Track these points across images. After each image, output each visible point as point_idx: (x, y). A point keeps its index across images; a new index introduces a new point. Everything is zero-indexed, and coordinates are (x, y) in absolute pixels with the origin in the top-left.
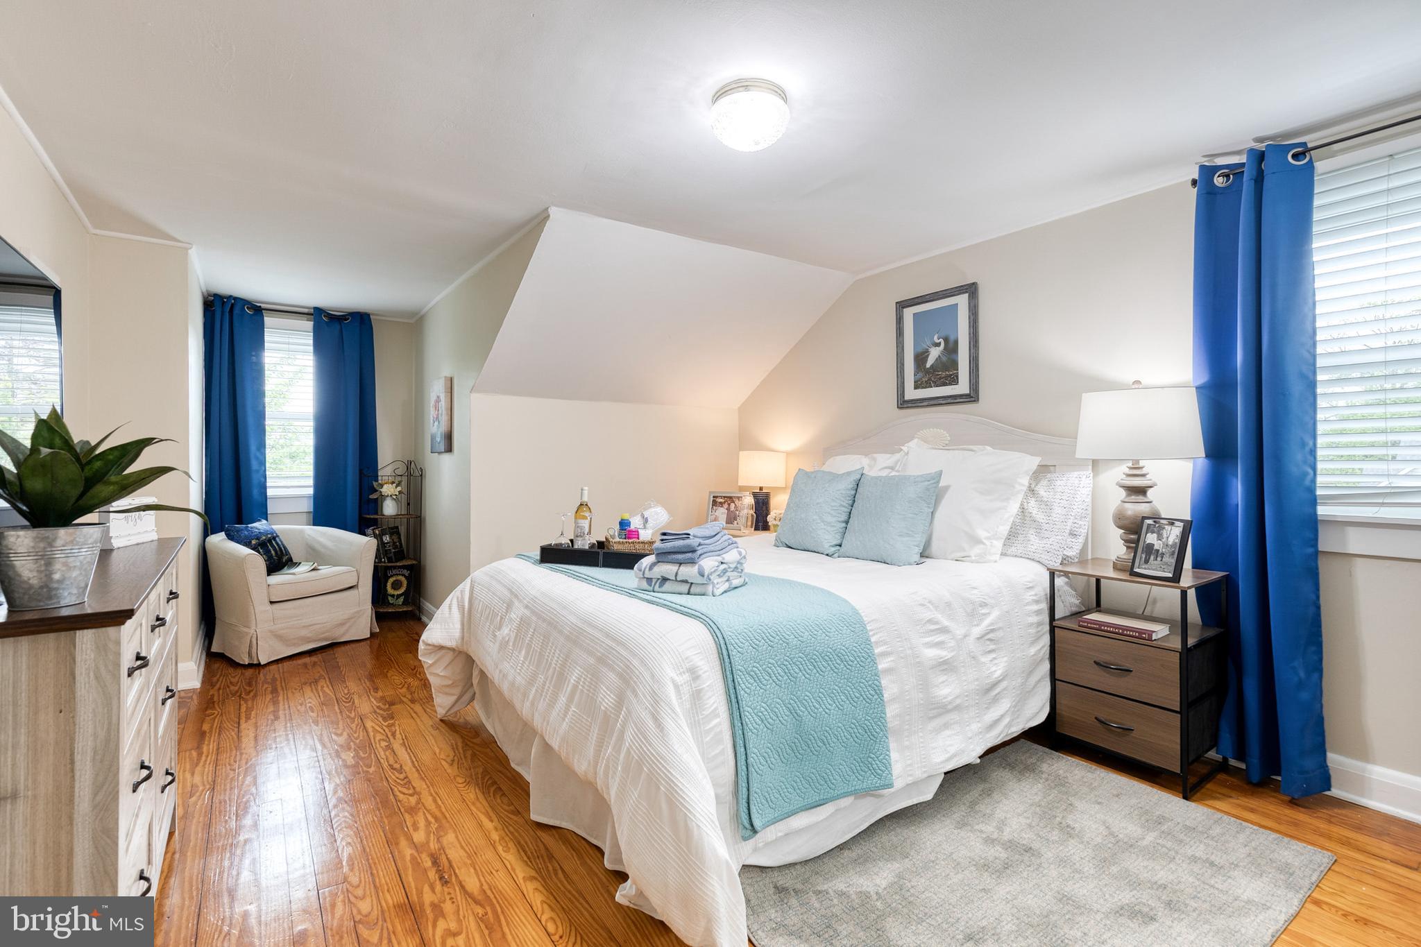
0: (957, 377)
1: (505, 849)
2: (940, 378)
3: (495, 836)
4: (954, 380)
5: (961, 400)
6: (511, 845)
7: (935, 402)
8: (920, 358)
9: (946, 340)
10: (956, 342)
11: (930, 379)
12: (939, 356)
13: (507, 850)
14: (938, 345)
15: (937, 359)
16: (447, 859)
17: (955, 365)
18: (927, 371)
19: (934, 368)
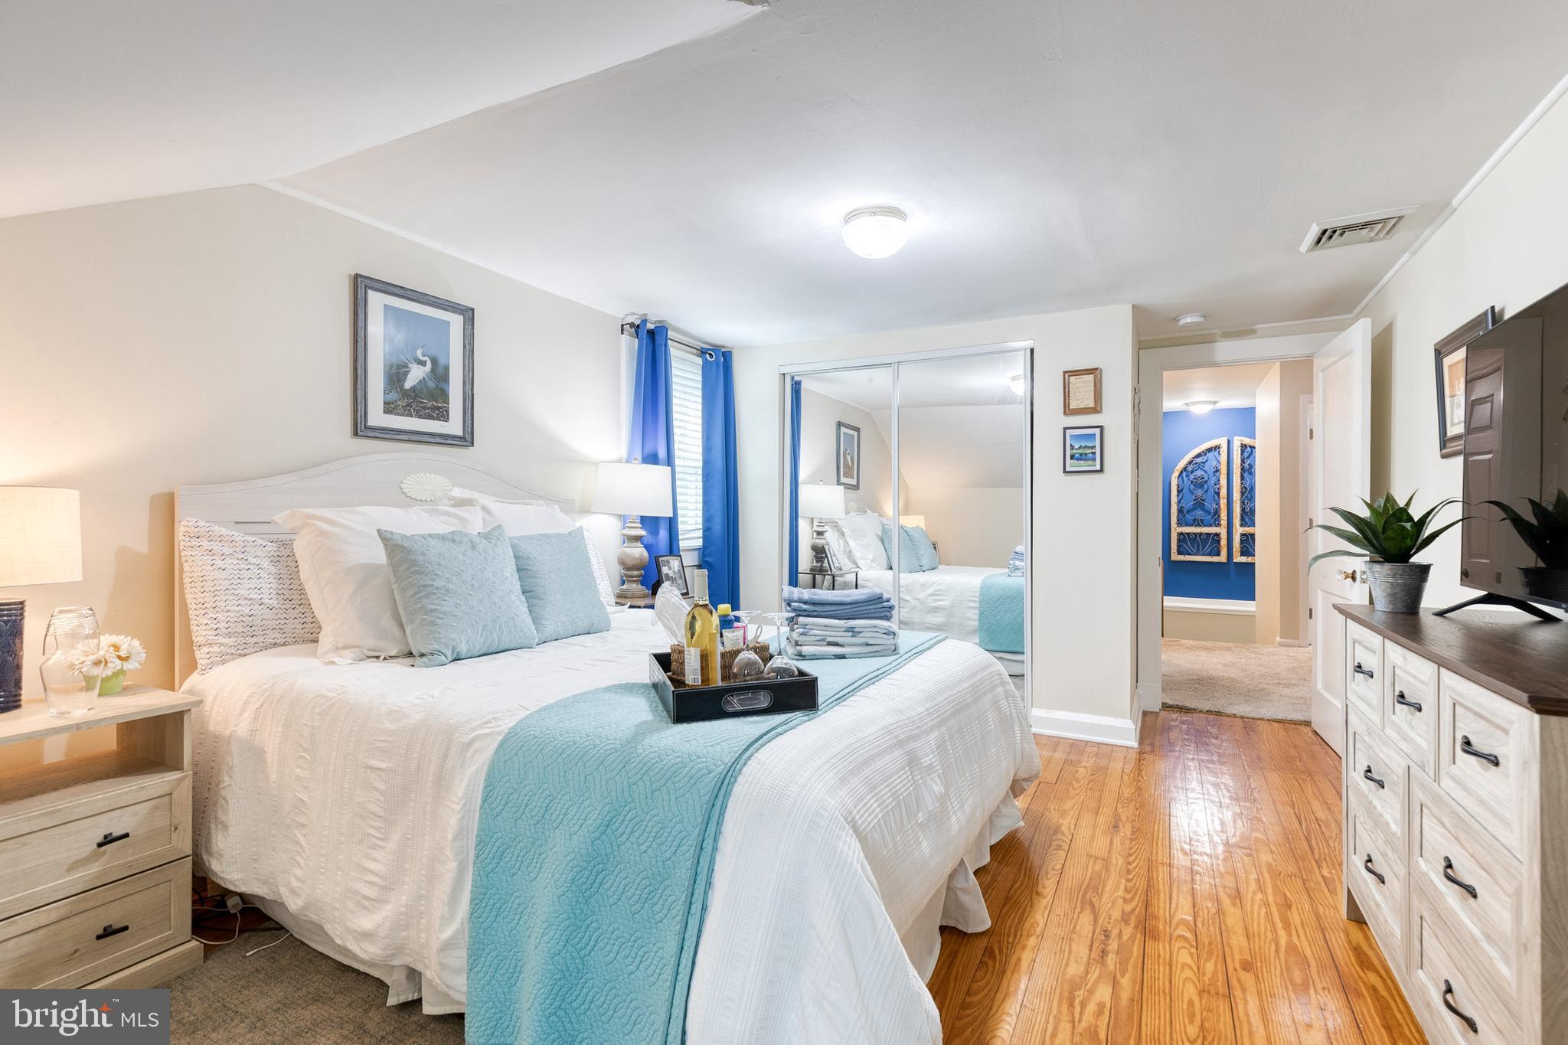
0: (447, 412)
1: (1036, 926)
2: (425, 408)
3: (1032, 941)
4: (442, 415)
5: (454, 442)
6: (1027, 926)
7: (418, 438)
8: (395, 376)
9: (434, 362)
10: (447, 369)
11: (409, 405)
12: (424, 378)
13: (1034, 924)
14: (423, 363)
15: (420, 381)
16: (1091, 950)
17: (444, 396)
18: (405, 394)
19: (417, 392)
